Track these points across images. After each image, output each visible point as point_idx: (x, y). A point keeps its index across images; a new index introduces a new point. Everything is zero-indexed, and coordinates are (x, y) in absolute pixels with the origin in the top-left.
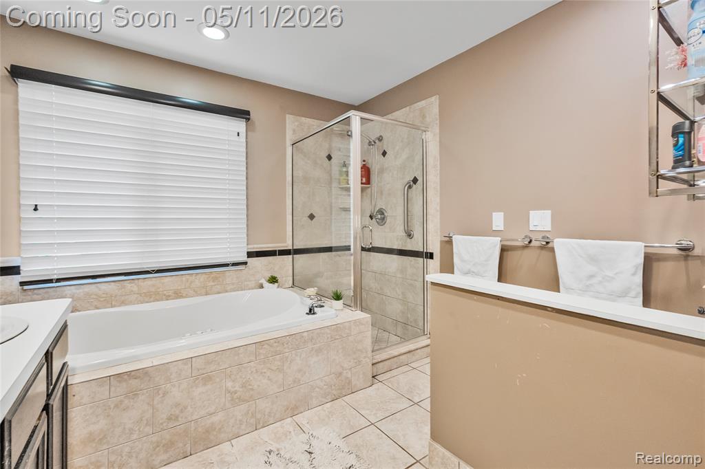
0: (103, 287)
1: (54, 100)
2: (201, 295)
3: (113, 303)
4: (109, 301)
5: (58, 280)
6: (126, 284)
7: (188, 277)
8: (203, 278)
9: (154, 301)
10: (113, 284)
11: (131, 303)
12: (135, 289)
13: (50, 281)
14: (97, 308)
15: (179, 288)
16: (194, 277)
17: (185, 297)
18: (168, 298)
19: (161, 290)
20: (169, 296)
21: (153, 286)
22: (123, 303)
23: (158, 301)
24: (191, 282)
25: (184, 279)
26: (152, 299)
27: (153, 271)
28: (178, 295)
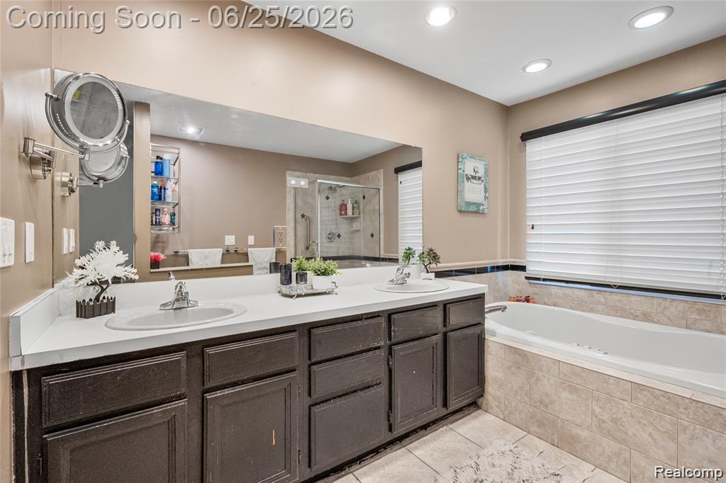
0: (577, 292)
1: (544, 147)
2: (678, 326)
3: (584, 308)
4: (580, 306)
5: (544, 280)
6: (594, 293)
7: (661, 301)
8: (681, 307)
9: (620, 317)
10: (584, 291)
11: (598, 312)
12: (602, 300)
13: (539, 279)
14: (573, 309)
15: (649, 311)
16: (668, 303)
17: (656, 323)
18: (635, 318)
19: (628, 307)
20: (637, 316)
21: (620, 301)
22: (591, 310)
23: (624, 317)
24: (665, 308)
25: (655, 301)
26: (618, 314)
27: (615, 286)
28: (646, 317)
